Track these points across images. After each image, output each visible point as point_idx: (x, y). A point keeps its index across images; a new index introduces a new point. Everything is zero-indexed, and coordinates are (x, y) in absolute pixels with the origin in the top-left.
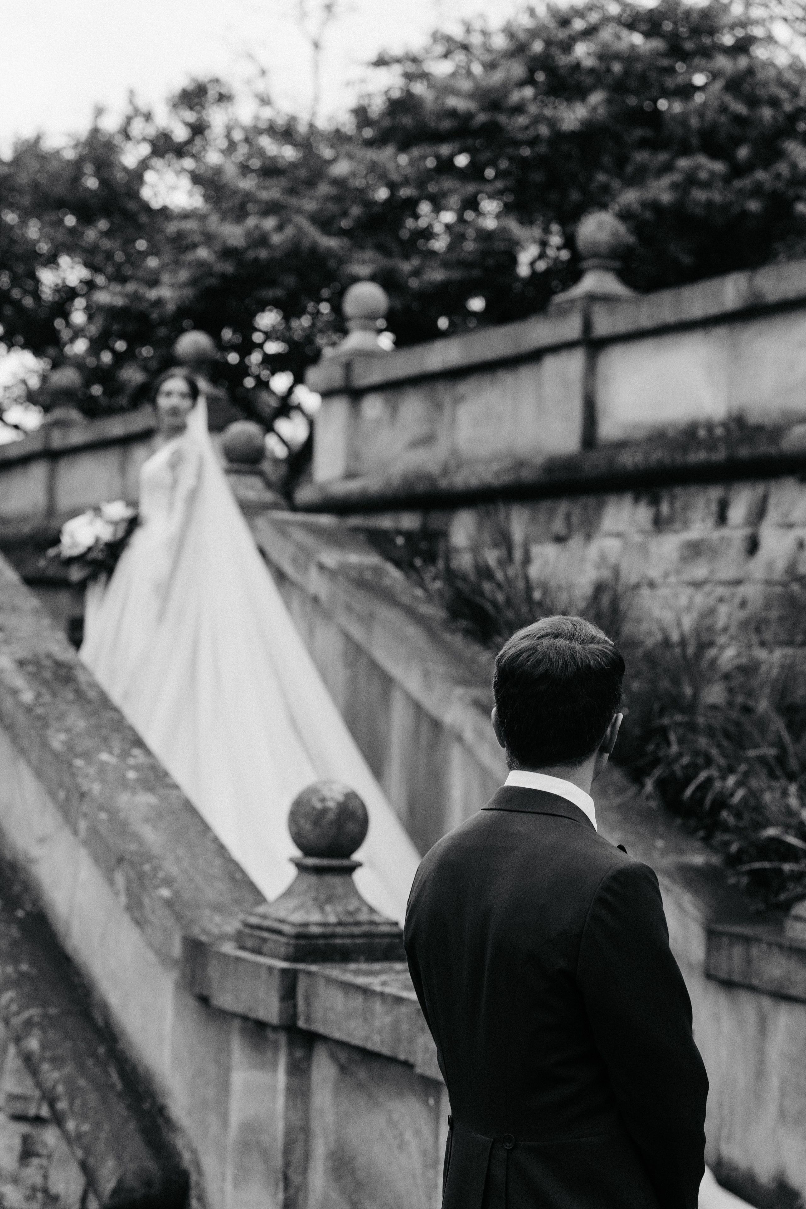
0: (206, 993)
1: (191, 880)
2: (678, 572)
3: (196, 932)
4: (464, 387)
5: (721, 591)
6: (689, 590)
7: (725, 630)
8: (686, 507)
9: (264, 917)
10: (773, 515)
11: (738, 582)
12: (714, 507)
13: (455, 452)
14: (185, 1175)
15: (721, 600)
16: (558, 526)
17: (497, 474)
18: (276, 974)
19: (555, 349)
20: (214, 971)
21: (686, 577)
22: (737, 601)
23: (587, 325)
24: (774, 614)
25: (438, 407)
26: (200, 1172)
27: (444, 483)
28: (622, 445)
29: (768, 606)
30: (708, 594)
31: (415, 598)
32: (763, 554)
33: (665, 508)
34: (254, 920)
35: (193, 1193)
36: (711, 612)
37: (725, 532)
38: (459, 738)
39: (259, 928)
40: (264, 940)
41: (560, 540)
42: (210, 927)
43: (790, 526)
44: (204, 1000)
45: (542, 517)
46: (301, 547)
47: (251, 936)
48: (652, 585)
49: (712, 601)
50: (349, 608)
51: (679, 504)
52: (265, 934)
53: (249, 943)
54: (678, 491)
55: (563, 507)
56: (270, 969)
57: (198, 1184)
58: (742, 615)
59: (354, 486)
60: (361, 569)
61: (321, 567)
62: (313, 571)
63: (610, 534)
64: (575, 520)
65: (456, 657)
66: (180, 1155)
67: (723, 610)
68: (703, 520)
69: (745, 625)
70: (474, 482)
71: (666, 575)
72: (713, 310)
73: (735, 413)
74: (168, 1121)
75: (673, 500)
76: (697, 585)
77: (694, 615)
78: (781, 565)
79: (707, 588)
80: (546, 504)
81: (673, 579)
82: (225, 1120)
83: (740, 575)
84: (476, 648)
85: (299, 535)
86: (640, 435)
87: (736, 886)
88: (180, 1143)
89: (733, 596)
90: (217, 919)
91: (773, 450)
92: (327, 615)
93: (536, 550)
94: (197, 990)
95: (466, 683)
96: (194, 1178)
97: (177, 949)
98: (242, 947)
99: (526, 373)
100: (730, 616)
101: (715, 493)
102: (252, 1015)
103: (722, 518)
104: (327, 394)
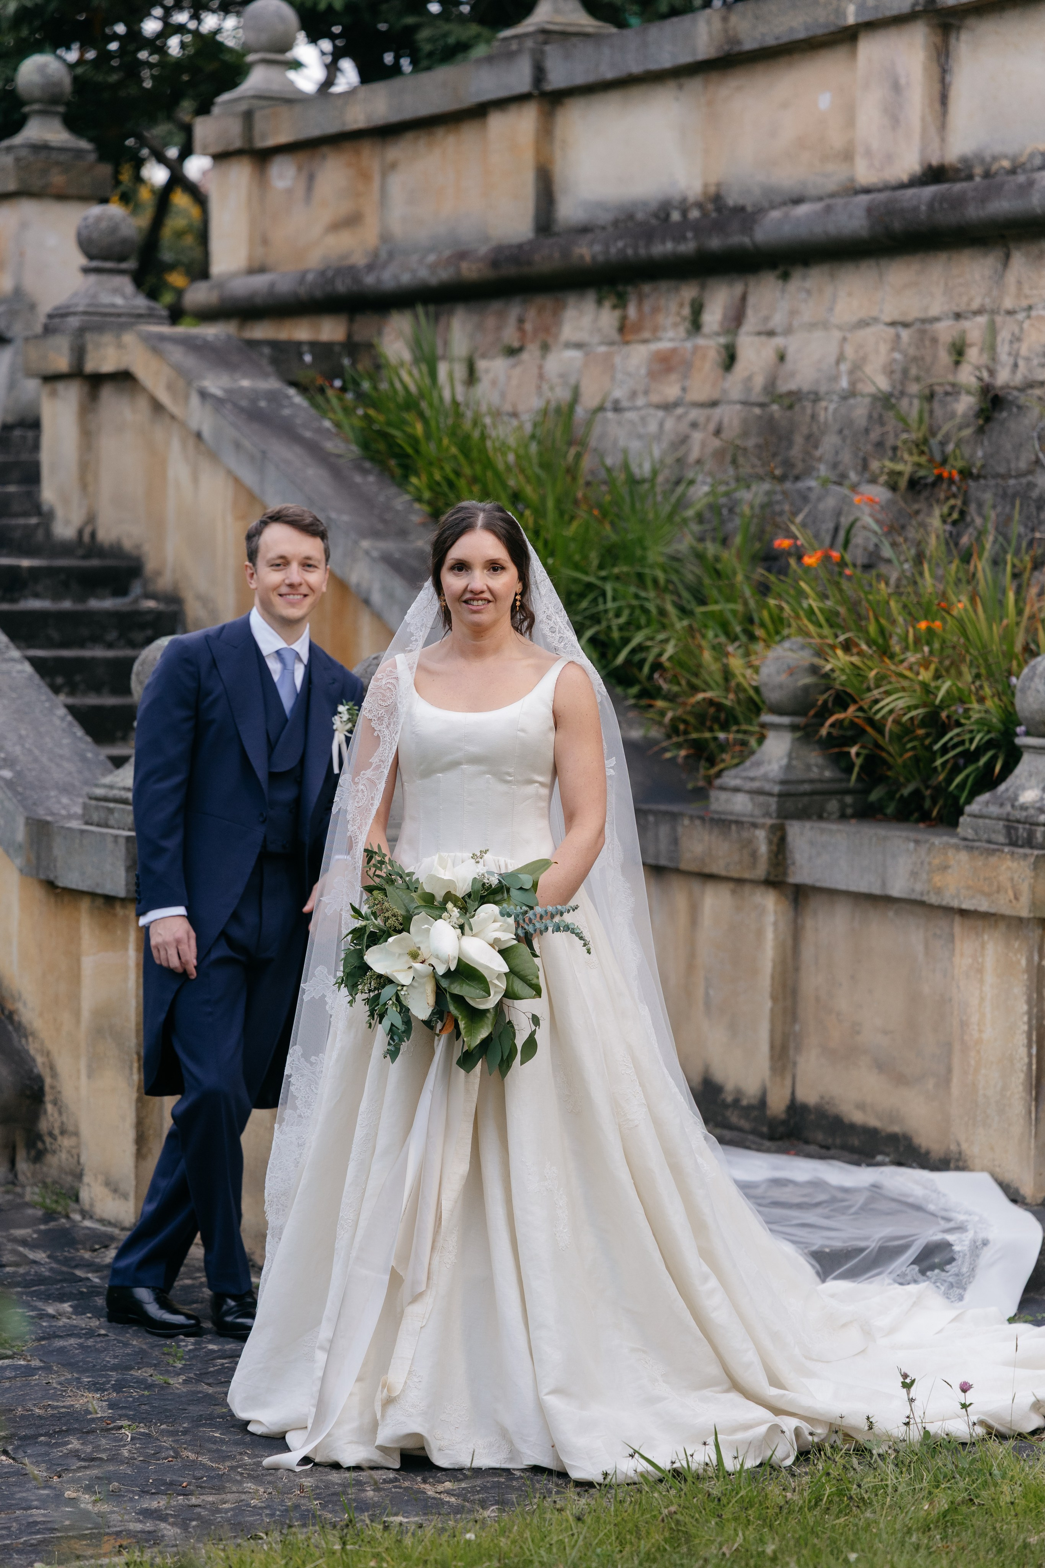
0: (52, 877)
1: (36, 760)
2: (646, 393)
3: (41, 813)
4: (395, 151)
5: (695, 414)
6: (660, 414)
7: (699, 462)
8: (656, 310)
9: (111, 787)
10: (751, 322)
11: (714, 404)
12: (686, 311)
13: (385, 237)
14: (39, 1080)
15: (694, 425)
16: (510, 335)
17: (433, 267)
18: (122, 842)
19: (502, 104)
20: (59, 849)
21: (655, 398)
22: (712, 427)
23: (539, 73)
24: (751, 443)
25: (365, 176)
26: (54, 1075)
27: (369, 280)
28: (585, 230)
29: (745, 434)
30: (680, 418)
31: (320, 431)
32: (741, 368)
33: (632, 311)
34: (100, 792)
35: (48, 1098)
36: (684, 440)
37: (701, 341)
38: (367, 602)
39: (106, 799)
40: (111, 811)
41: (512, 352)
42: (56, 808)
43: (771, 334)
44: (51, 886)
45: (491, 322)
46: (179, 370)
47: (97, 808)
48: (617, 408)
49: (684, 427)
50: (238, 446)
51: (647, 307)
52: (112, 805)
53: (95, 817)
54: (647, 288)
55: (514, 311)
56: (116, 837)
57: (52, 1087)
58: (717, 443)
59: (260, 282)
60: (254, 396)
61: (204, 395)
62: (195, 400)
63: (569, 345)
64: (528, 326)
65: (366, 502)
66: (34, 1060)
67: (697, 437)
68: (675, 325)
69: (719, 454)
70: (406, 279)
71: (634, 394)
72: (685, 59)
73: (712, 190)
74: (19, 1028)
75: (641, 299)
76: (668, 407)
77: (665, 445)
78: (759, 381)
79: (680, 411)
80: (496, 306)
81: (640, 401)
82: (77, 1014)
83: (716, 395)
84: (393, 490)
85: (177, 354)
86: (605, 218)
87: (673, 759)
88: (32, 1048)
89: (708, 419)
90: (65, 800)
91: (746, 240)
92: (213, 456)
93: (482, 365)
94: (42, 877)
95: (375, 534)
96: (48, 1081)
97: (20, 834)
98: (87, 823)
99: (468, 134)
100: (703, 445)
101: (688, 292)
102: (99, 891)
103: (696, 325)
104: (221, 157)
